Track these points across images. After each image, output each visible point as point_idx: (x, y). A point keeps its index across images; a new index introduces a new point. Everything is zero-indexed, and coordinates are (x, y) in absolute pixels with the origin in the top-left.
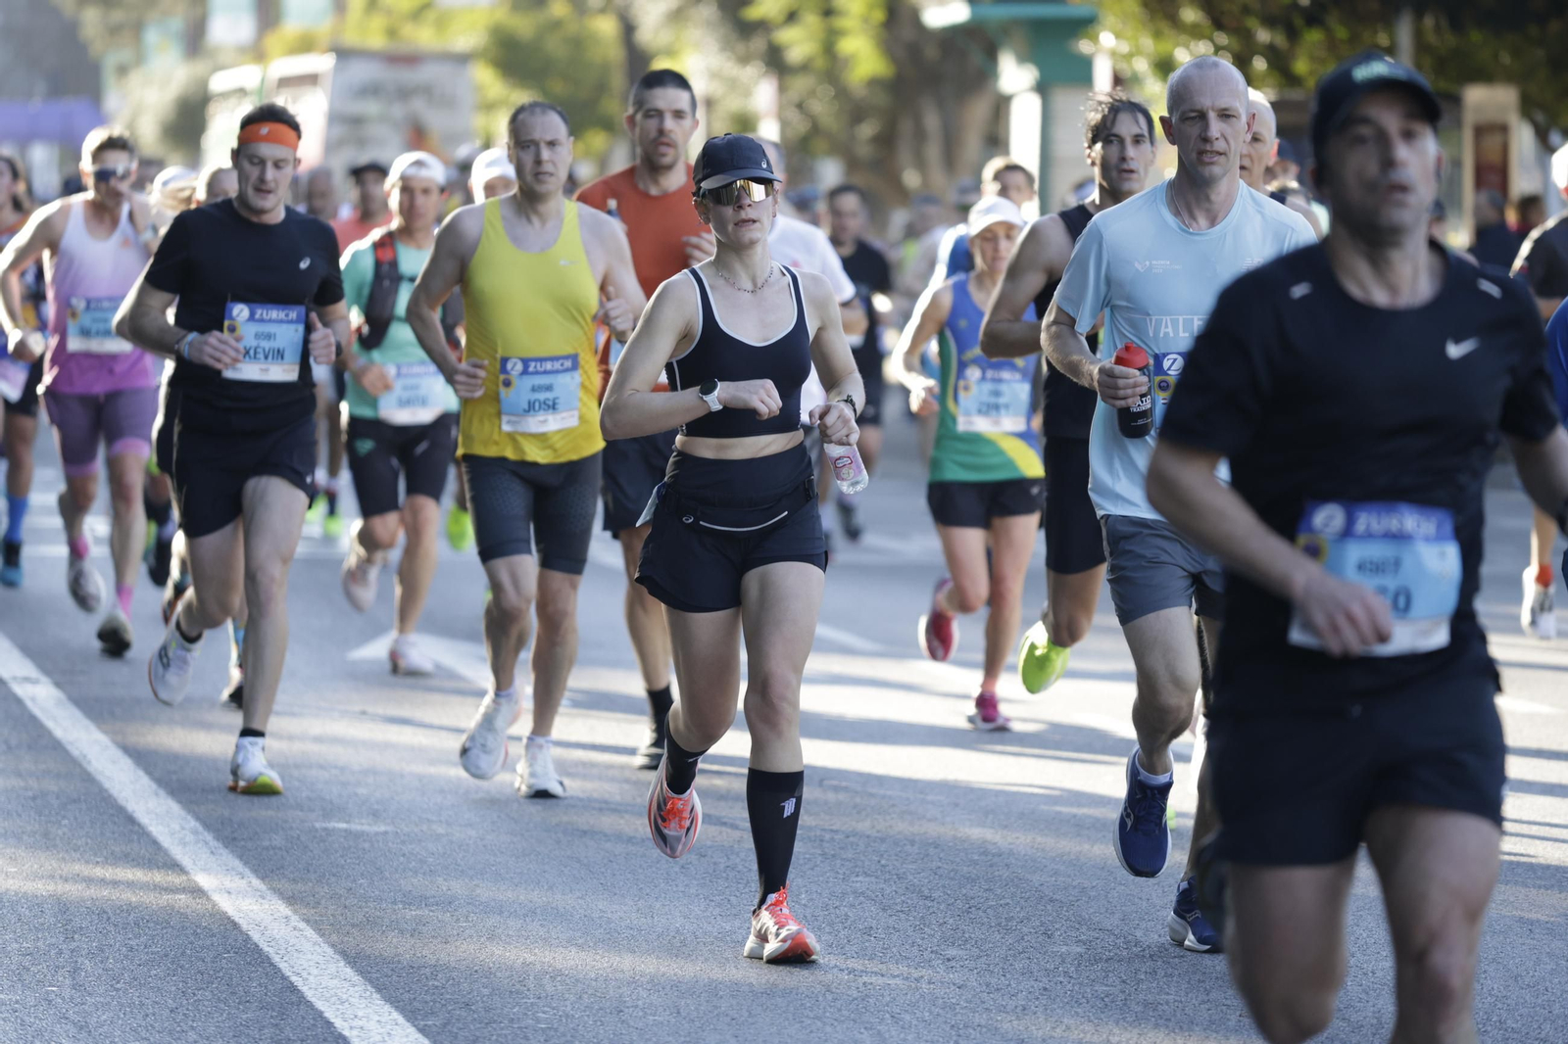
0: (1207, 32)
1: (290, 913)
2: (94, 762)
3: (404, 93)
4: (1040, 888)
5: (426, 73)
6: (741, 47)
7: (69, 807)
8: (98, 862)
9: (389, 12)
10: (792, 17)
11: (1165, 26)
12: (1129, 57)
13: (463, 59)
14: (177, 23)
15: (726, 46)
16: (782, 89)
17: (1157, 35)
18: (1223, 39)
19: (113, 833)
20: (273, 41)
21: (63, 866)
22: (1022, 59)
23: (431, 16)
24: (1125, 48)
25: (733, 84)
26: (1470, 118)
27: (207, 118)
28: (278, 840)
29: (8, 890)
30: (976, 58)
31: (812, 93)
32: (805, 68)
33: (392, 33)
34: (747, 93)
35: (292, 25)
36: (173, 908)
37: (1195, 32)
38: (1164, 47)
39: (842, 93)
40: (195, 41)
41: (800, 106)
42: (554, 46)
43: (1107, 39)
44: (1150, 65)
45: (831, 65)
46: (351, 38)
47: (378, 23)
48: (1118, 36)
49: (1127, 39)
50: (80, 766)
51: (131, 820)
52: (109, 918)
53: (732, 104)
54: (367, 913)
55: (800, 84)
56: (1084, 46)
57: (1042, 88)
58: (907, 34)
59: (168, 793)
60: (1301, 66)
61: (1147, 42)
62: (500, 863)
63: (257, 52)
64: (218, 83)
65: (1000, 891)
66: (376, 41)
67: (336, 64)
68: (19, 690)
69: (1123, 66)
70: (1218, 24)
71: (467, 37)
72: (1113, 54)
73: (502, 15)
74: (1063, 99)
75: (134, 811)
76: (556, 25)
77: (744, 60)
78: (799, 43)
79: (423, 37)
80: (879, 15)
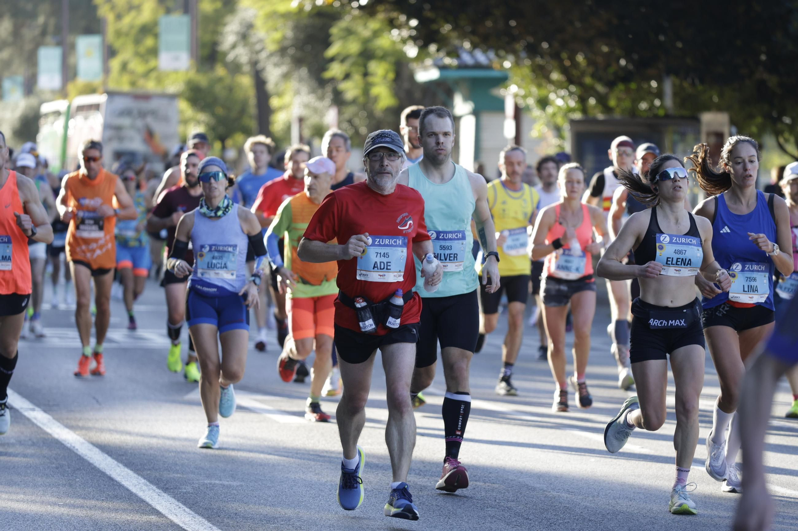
0: (566, 84)
1: (211, 525)
2: (79, 450)
3: (143, 114)
4: (581, 514)
5: (154, 104)
6: (320, 92)
7: (77, 472)
8: (103, 500)
9: (132, 73)
10: (347, 76)
11: (544, 82)
12: (525, 97)
13: (173, 97)
14: (20, 79)
15: (313, 91)
16: (340, 113)
17: (539, 86)
18: (573, 88)
19: (105, 485)
20: (71, 87)
21: (86, 501)
22: (466, 99)
23: (153, 75)
24: (522, 92)
25: (315, 110)
26: (704, 129)
27: (40, 126)
28: (189, 489)
29: (63, 514)
30: (441, 96)
31: (356, 115)
32: (354, 101)
33: (133, 84)
34: (322, 115)
35: (81, 80)
36: (151, 523)
37: (558, 85)
38: (543, 92)
39: (371, 115)
40: (30, 86)
41: (350, 121)
42: (218, 89)
43: (513, 88)
44: (534, 102)
45: (366, 101)
46: (112, 86)
47: (126, 78)
48: (519, 87)
49: (523, 88)
50: (74, 452)
51: (111, 479)
52: (120, 528)
53: (313, 120)
54: (250, 525)
55: (350, 111)
56: (502, 92)
57: (476, 113)
58: (406, 85)
59: (124, 466)
60: (612, 103)
61: (534, 89)
62: (305, 501)
63: (63, 93)
64: (45, 108)
65: (562, 516)
66: (126, 88)
67: (108, 99)
68: (26, 414)
69: (521, 102)
70: (571, 80)
71: (174, 86)
72: (516, 96)
73: (192, 75)
74: (488, 119)
75: (111, 475)
76: (220, 80)
77: (321, 98)
78: (351, 89)
79: (150, 86)
80: (391, 76)
